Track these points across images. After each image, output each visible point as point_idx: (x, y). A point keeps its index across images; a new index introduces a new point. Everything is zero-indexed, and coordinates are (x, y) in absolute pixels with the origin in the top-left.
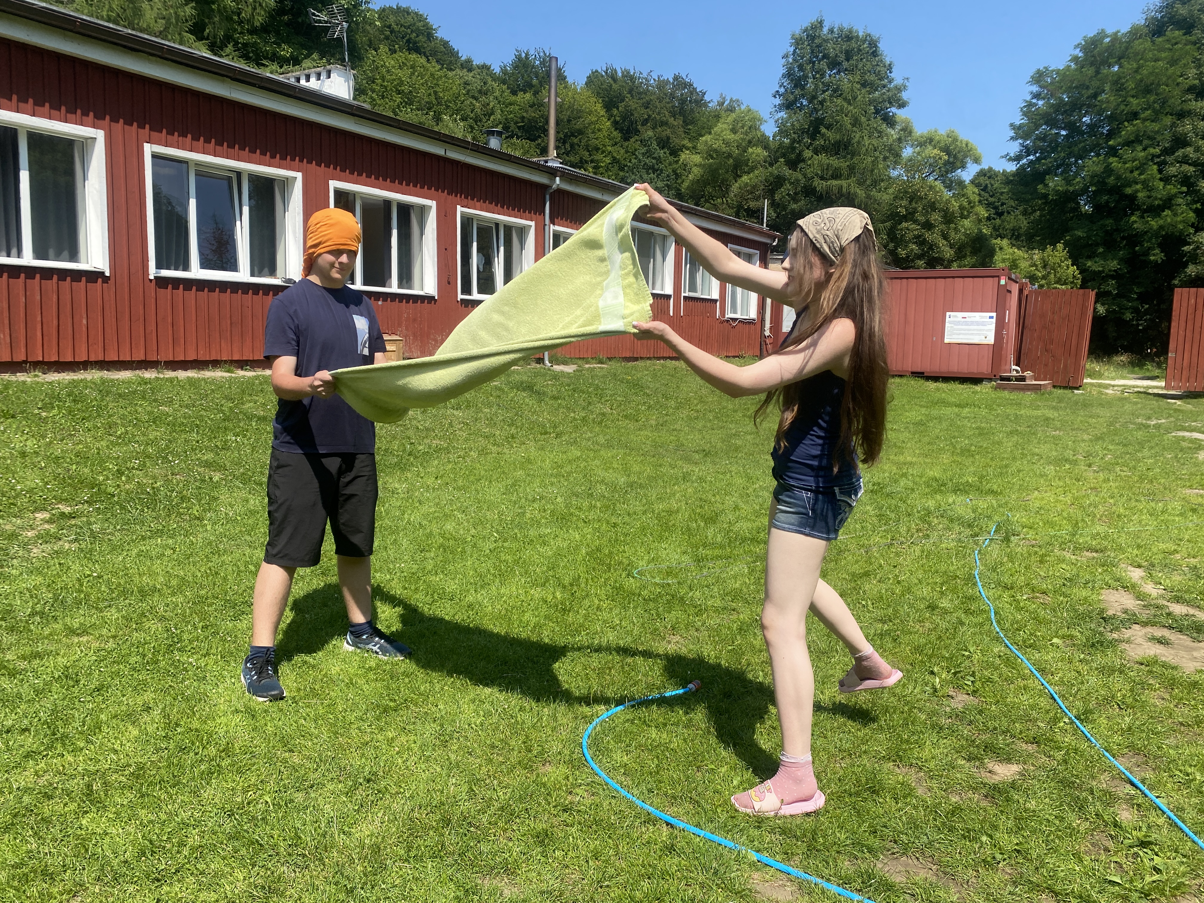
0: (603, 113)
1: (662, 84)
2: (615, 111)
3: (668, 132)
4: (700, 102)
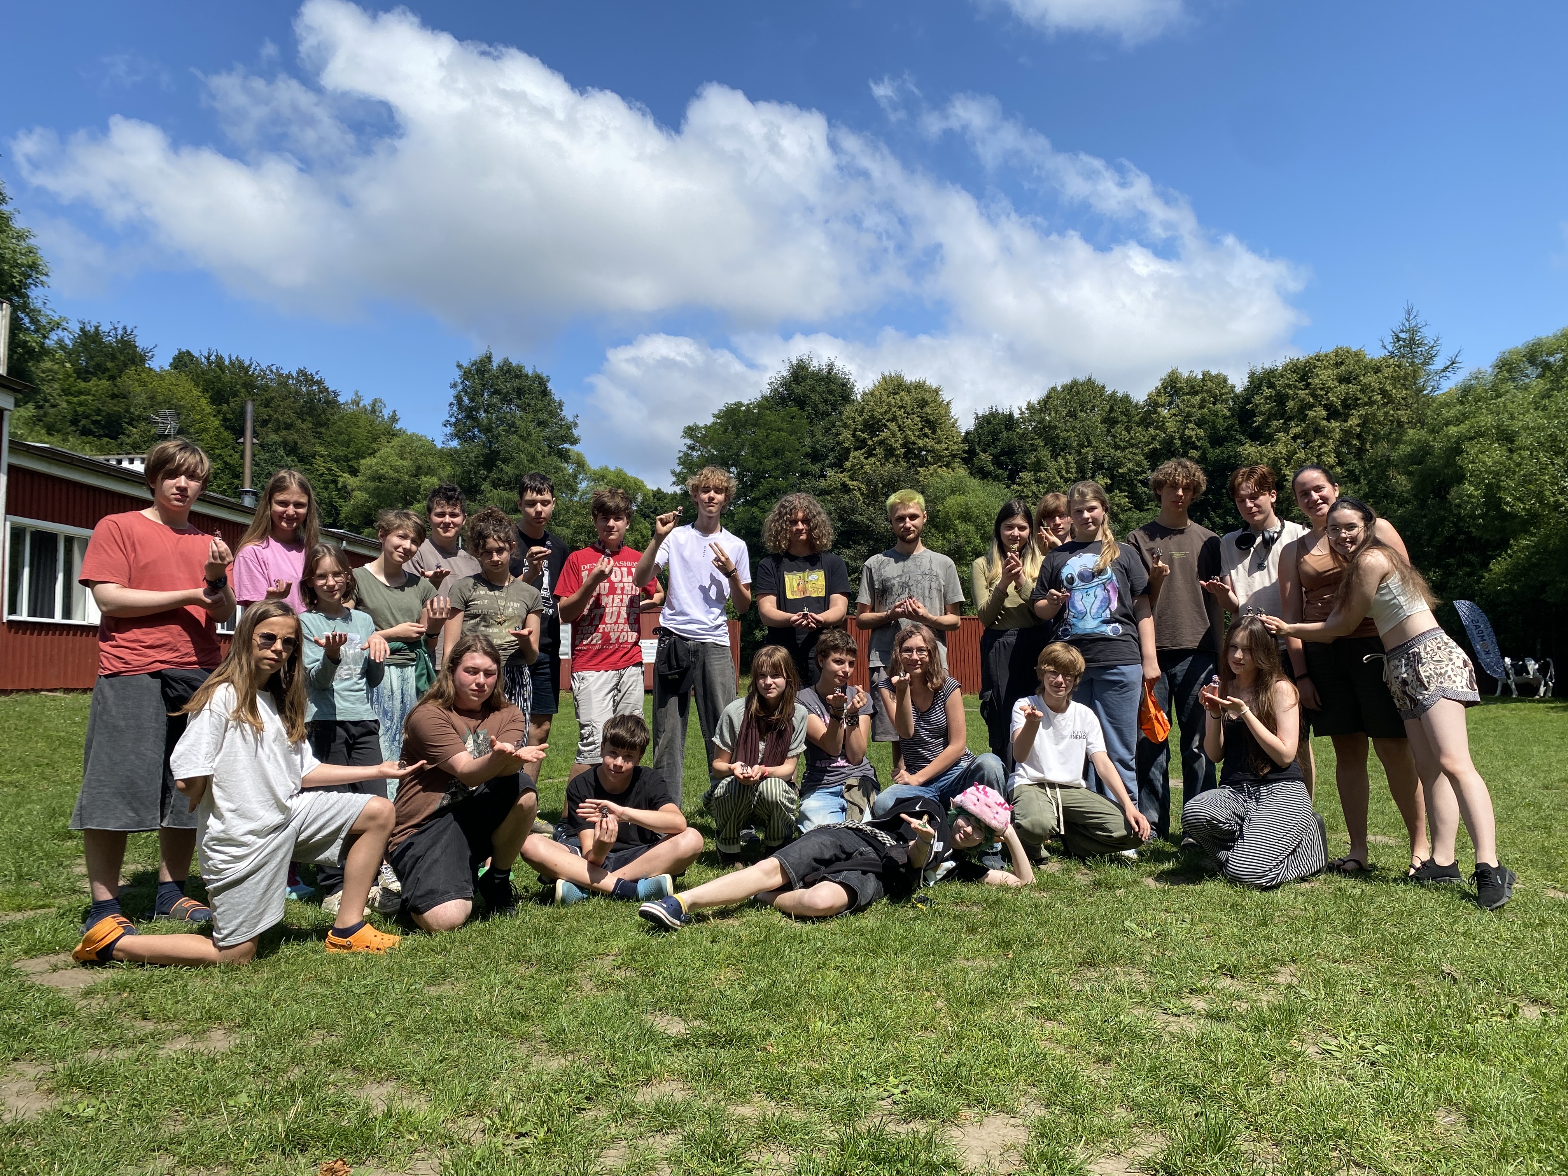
1: (283, 380)
2: (225, 407)
3: (296, 436)
4: (332, 403)
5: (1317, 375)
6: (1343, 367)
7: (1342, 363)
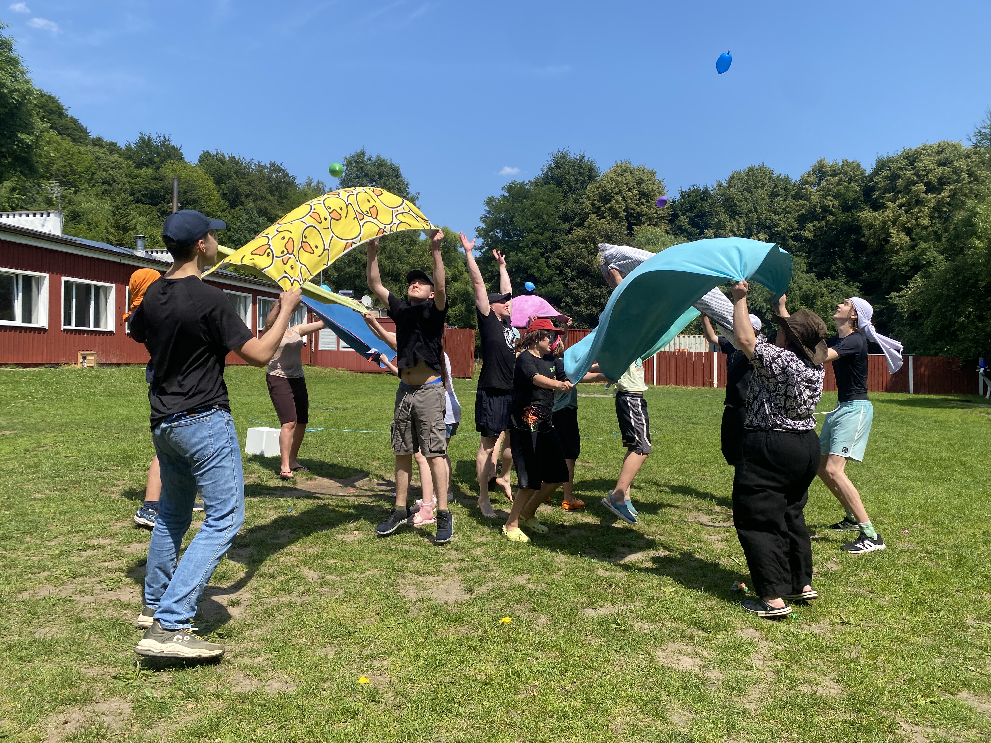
0: (213, 186)
1: (261, 168)
2: (223, 186)
3: (266, 205)
5: (921, 160)
6: (942, 155)
7: (942, 152)
